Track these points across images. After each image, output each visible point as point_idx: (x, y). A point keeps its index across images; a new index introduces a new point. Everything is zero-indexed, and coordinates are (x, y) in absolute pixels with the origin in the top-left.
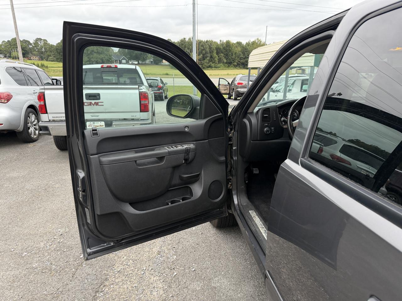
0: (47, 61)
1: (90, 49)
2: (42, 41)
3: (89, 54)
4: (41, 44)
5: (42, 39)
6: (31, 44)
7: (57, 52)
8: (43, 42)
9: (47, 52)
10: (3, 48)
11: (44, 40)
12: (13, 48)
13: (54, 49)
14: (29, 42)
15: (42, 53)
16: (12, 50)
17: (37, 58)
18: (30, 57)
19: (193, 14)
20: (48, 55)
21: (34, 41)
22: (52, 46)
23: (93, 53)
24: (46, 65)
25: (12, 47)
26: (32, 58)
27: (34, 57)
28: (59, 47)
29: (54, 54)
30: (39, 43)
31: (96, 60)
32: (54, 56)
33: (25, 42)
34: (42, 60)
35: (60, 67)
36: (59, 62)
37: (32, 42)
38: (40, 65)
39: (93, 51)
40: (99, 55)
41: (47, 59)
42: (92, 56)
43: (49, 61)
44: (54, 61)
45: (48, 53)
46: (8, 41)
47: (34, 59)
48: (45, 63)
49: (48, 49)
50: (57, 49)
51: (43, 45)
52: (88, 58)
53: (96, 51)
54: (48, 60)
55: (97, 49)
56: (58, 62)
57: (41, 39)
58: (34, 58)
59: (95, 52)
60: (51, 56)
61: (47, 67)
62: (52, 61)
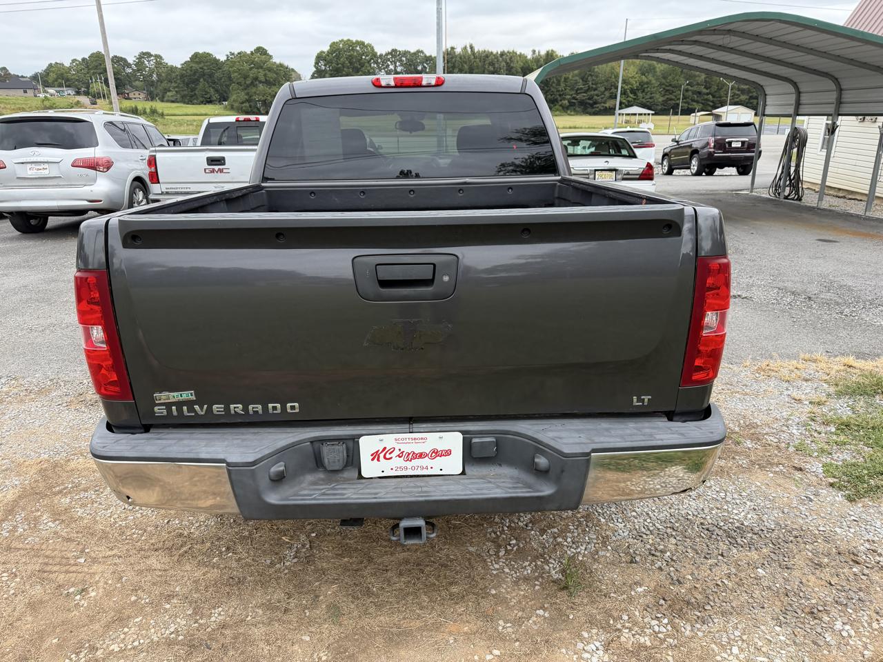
0: (162, 101)
1: (251, 75)
2: (152, 58)
3: (248, 86)
4: (150, 64)
5: (153, 53)
6: (129, 66)
7: (184, 81)
8: (154, 61)
9: (162, 82)
10: (74, 74)
11: (157, 56)
12: (94, 73)
13: (177, 75)
14: (125, 60)
15: (152, 84)
16: (91, 79)
17: (142, 96)
18: (128, 94)
20: (165, 89)
21: (135, 59)
22: (172, 69)
23: (257, 82)
24: (160, 111)
25: (92, 71)
26: (131, 95)
27: (137, 93)
28: (186, 71)
29: (176, 87)
30: (146, 63)
31: (263, 99)
32: (176, 92)
33: (118, 61)
34: (152, 99)
35: (188, 115)
36: (188, 104)
37: (131, 60)
38: (148, 111)
39: (256, 79)
40: (270, 88)
41: (163, 97)
42: (254, 90)
43: (168, 101)
44: (178, 102)
45: (165, 85)
46: (84, 59)
47: (135, 98)
48: (159, 106)
49: (163, 75)
50: (182, 76)
51: (153, 67)
52: (247, 94)
53: (263, 79)
54: (165, 99)
55: (265, 75)
56: (184, 103)
57: (149, 55)
58: (137, 96)
59: (261, 82)
60: (170, 91)
61: (162, 115)
62: (173, 102)
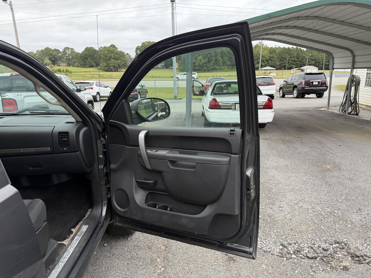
0: (73, 67)
1: (109, 56)
2: (70, 50)
3: (107, 60)
4: (69, 52)
5: (70, 48)
6: (60, 53)
7: (81, 59)
8: (71, 51)
9: (73, 59)
10: (37, 56)
11: (71, 49)
12: (45, 56)
13: (79, 56)
14: (59, 51)
15: (69, 60)
16: (44, 58)
17: (65, 64)
18: (59, 64)
19: (172, 23)
20: (75, 62)
21: (62, 50)
22: (78, 54)
23: (111, 59)
25: (45, 55)
26: (61, 64)
27: (63, 63)
28: (83, 54)
29: (78, 61)
30: (67, 51)
31: (113, 65)
32: (78, 63)
33: (56, 51)
34: (69, 66)
35: (82, 72)
36: (83, 67)
37: (61, 50)
38: (65, 70)
39: (111, 57)
40: (116, 61)
41: (74, 65)
42: (109, 62)
43: (75, 67)
44: (79, 67)
45: (74, 60)
46: (42, 50)
47: (62, 66)
48: (70, 69)
49: (74, 56)
50: (81, 56)
51: (70, 53)
52: (107, 63)
53: (113, 57)
54: (74, 66)
55: (114, 56)
56: (82, 67)
57: (68, 48)
58: (63, 64)
59: (112, 58)
60: (76, 62)
61: (71, 72)
62: (77, 67)
